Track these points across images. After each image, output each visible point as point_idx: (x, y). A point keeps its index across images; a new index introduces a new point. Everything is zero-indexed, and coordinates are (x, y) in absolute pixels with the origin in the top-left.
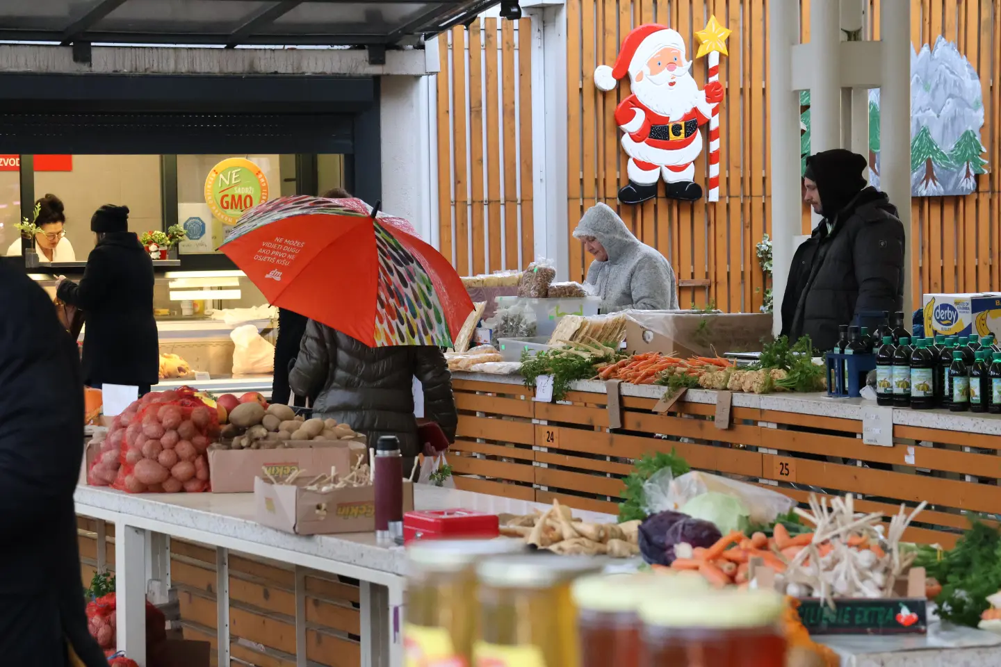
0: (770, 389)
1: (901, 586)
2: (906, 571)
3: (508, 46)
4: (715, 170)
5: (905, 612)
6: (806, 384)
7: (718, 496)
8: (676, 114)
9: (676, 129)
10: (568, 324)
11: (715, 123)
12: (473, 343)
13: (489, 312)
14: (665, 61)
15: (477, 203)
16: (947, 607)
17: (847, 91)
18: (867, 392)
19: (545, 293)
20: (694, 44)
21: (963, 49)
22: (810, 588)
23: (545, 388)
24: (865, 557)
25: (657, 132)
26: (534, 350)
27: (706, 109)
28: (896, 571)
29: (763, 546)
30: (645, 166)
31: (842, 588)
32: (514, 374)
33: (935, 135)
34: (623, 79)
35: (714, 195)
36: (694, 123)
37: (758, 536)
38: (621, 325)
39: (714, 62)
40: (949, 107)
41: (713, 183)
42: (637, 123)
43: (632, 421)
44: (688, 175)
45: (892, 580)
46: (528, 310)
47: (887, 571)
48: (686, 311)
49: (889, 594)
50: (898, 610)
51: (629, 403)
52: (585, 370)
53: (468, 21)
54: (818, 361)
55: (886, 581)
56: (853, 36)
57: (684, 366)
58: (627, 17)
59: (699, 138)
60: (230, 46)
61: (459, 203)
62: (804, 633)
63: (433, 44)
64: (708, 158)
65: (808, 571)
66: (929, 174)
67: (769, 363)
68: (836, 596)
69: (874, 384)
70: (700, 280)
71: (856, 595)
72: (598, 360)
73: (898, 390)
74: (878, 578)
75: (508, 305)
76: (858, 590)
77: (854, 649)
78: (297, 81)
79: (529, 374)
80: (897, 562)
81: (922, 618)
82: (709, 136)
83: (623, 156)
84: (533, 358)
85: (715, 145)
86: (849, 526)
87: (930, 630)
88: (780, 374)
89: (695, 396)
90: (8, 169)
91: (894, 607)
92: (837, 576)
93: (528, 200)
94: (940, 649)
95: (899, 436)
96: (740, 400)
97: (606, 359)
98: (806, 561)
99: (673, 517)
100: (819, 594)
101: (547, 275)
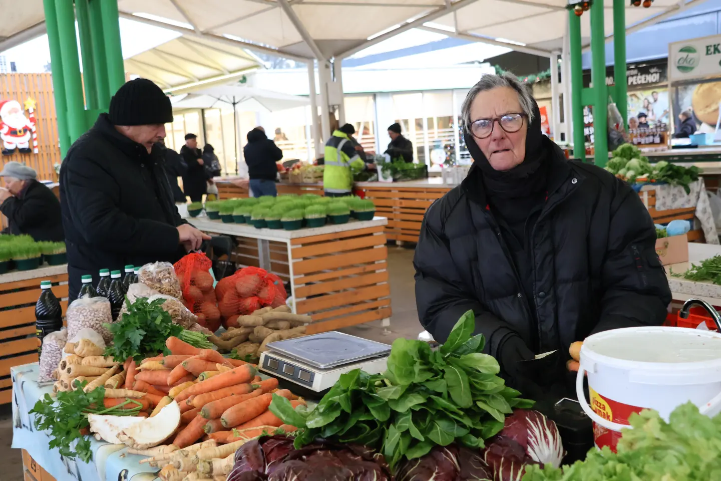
4: (35, 143)
8: (19, 127)
9: (20, 132)
11: (34, 129)
14: (13, 111)
20: (23, 106)
25: (13, 132)
27: (31, 125)
30: (10, 143)
36: (26, 129)
39: (31, 111)
42: (5, 130)
44: (26, 146)
59: (28, 133)
82: (32, 133)
85: (35, 136)
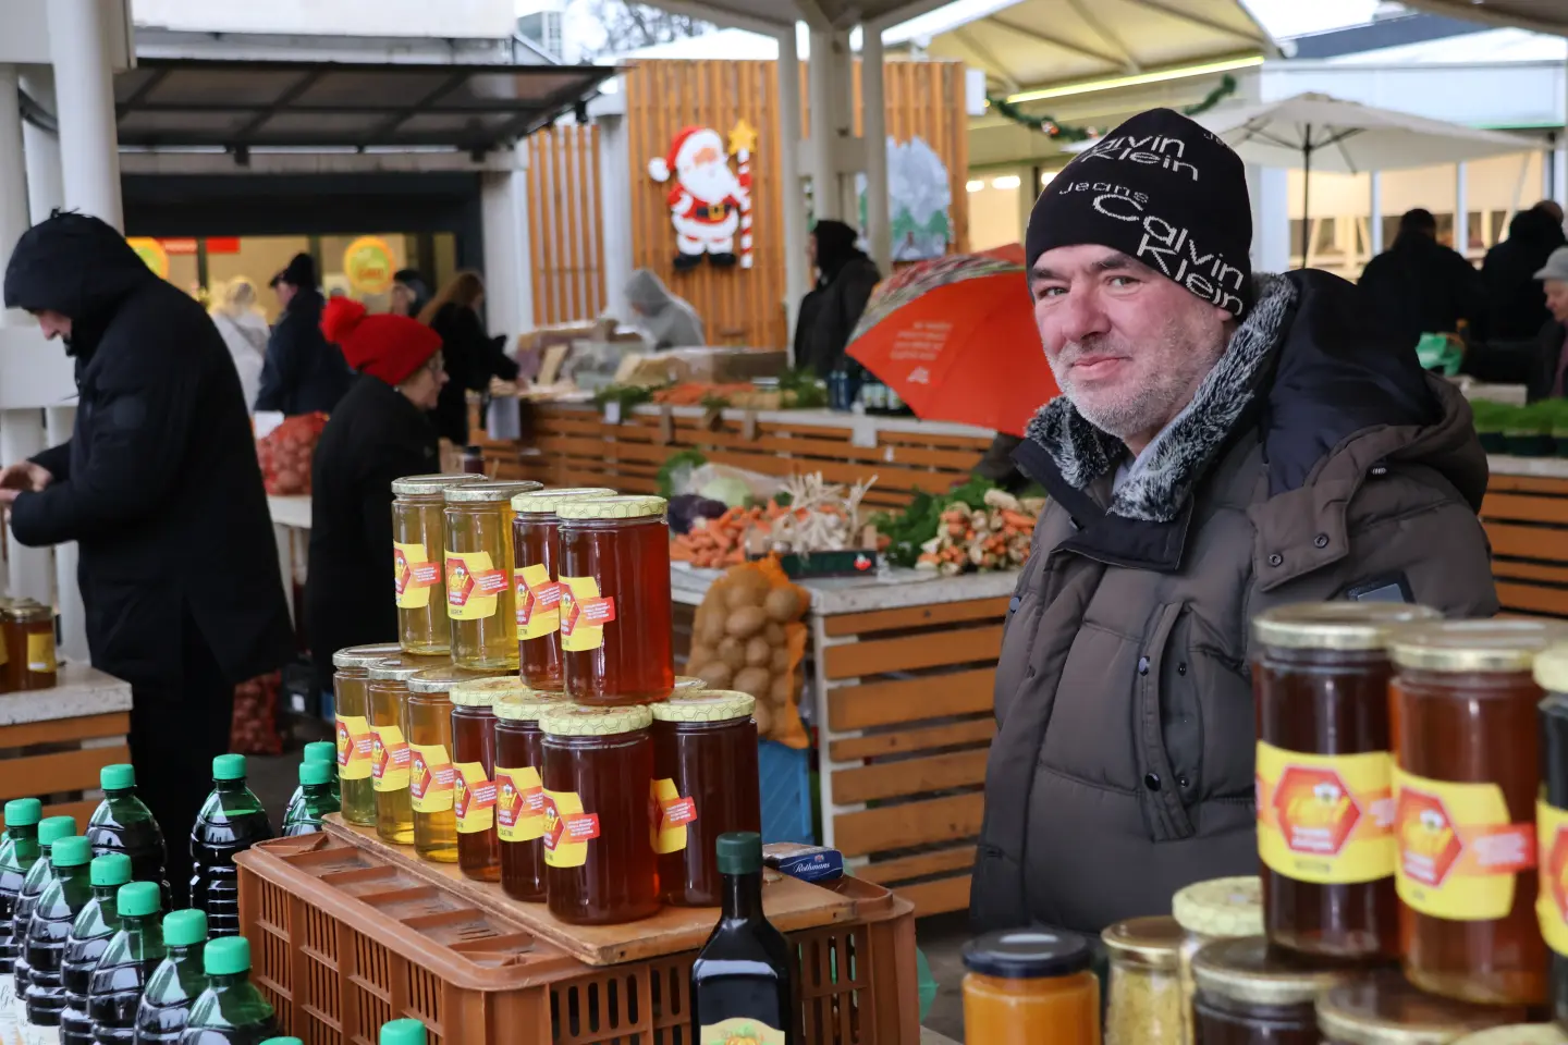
0: (785, 406)
1: (858, 540)
2: (862, 529)
3: (582, 147)
4: (747, 241)
5: (861, 560)
6: (811, 402)
7: (727, 482)
8: (713, 196)
9: (716, 210)
10: (631, 362)
11: (746, 205)
12: (557, 377)
13: (568, 354)
14: (706, 156)
15: (561, 270)
16: (894, 555)
17: (840, 176)
18: (858, 407)
19: (612, 337)
20: (727, 143)
21: (932, 144)
22: (790, 545)
23: (612, 412)
24: (832, 520)
25: (701, 212)
26: (604, 382)
27: (740, 194)
28: (855, 529)
29: (757, 517)
30: (693, 239)
31: (814, 544)
32: (588, 402)
33: (914, 211)
34: (673, 171)
35: (747, 261)
36: (730, 204)
37: (756, 509)
38: (671, 362)
39: (743, 157)
40: (923, 191)
41: (744, 252)
42: (684, 205)
43: (681, 436)
44: (726, 247)
45: (852, 537)
46: (597, 351)
47: (848, 530)
48: (720, 350)
49: (850, 547)
50: (855, 558)
51: (678, 422)
52: (644, 397)
53: (549, 126)
54: (821, 384)
55: (847, 537)
56: (844, 132)
57: (718, 392)
58: (675, 123)
59: (733, 214)
60: (361, 148)
61: (548, 271)
62: (785, 578)
63: (522, 146)
64: (739, 233)
65: (789, 532)
66: (911, 242)
67: (783, 386)
68: (810, 550)
69: (862, 400)
70: (738, 327)
71: (825, 548)
72: (652, 389)
73: (879, 404)
74: (841, 534)
75: (584, 349)
76: (826, 544)
77: (822, 588)
78: (414, 177)
79: (599, 402)
80: (855, 521)
81: (874, 564)
82: (741, 214)
83: (674, 231)
84: (603, 389)
85: (747, 222)
86: (820, 496)
87: (880, 572)
88: (792, 395)
89: (728, 414)
90: (186, 252)
91: (852, 555)
92: (810, 535)
93: (601, 268)
94: (886, 585)
95: (882, 440)
96: (763, 417)
97: (659, 388)
98: (786, 525)
99: (691, 498)
100: (797, 549)
101: (613, 324)
